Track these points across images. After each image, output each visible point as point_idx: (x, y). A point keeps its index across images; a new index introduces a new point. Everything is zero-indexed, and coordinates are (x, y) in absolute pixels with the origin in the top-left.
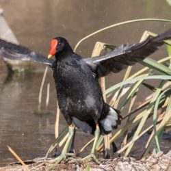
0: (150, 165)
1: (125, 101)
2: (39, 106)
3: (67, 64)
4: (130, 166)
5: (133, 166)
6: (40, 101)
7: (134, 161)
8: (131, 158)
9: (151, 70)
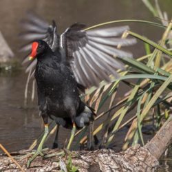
0: (128, 156)
1: (105, 97)
2: (25, 102)
3: (48, 65)
4: (109, 158)
5: (112, 158)
6: (26, 96)
7: (113, 153)
8: (111, 151)
9: (131, 67)
